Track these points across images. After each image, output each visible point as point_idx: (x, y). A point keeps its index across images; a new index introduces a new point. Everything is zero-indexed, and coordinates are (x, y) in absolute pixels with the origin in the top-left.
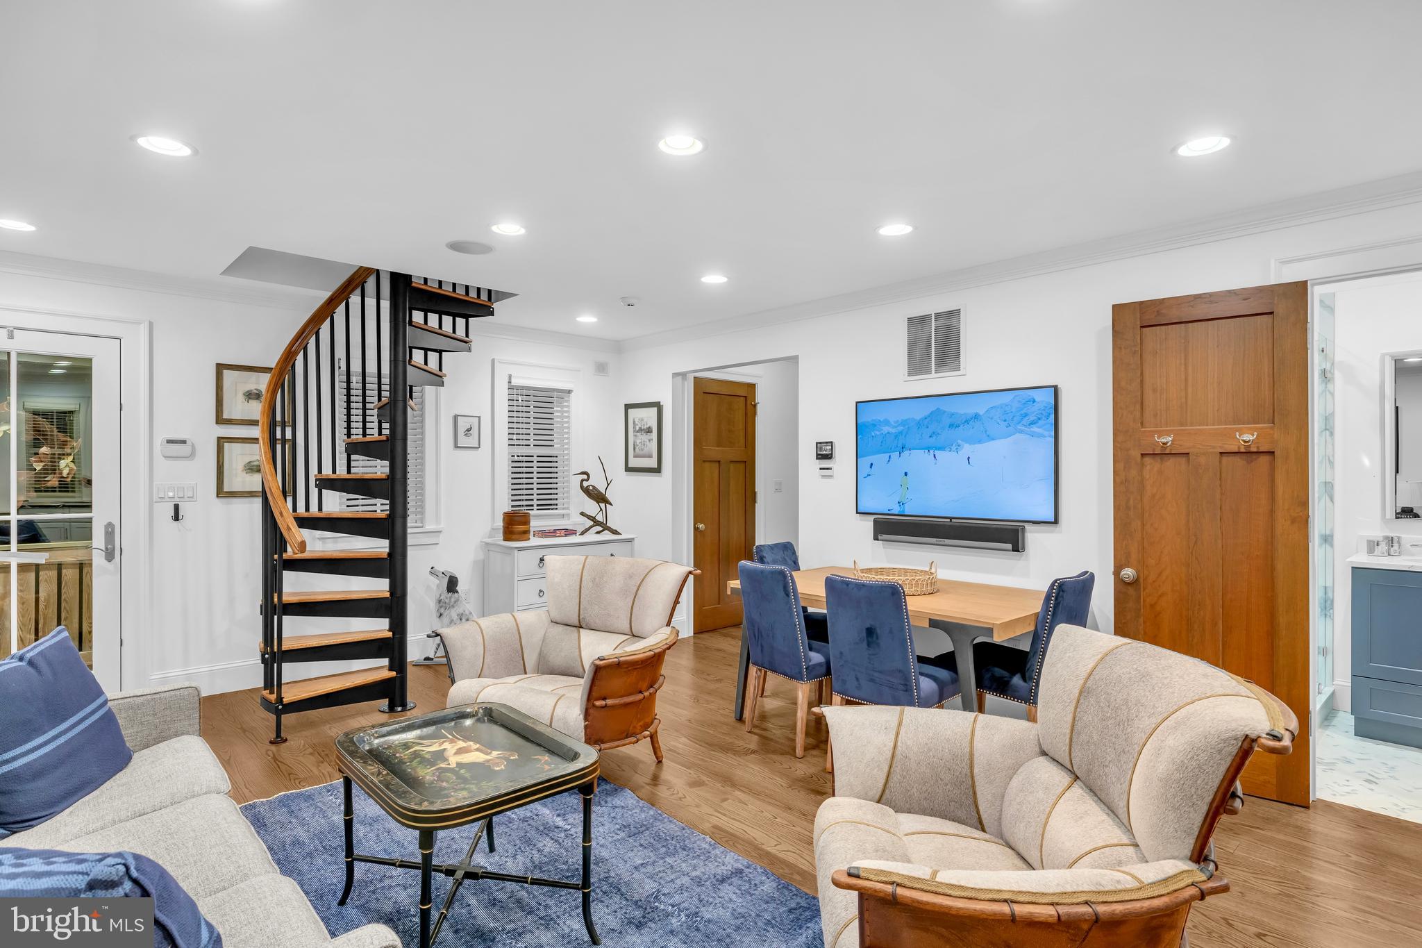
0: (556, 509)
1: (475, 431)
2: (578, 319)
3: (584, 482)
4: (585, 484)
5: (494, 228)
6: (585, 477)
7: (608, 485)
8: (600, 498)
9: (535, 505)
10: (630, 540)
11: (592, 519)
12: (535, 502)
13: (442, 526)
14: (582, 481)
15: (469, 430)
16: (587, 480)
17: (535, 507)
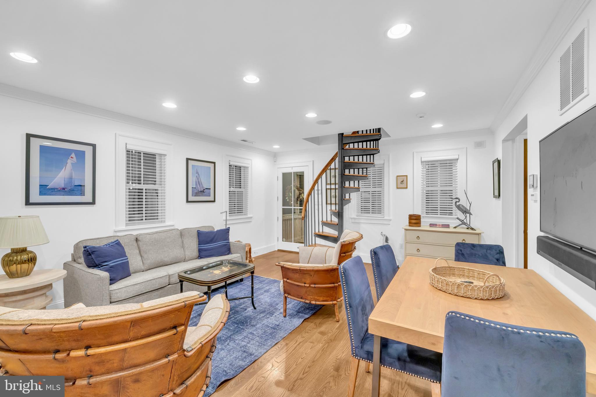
0: (452, 215)
1: (405, 182)
2: (433, 127)
3: (457, 203)
4: (458, 204)
5: (307, 116)
6: (458, 200)
7: (470, 204)
8: (465, 211)
9: (439, 213)
10: (479, 234)
11: (462, 221)
12: (439, 211)
13: (391, 218)
14: (456, 202)
15: (402, 181)
16: (459, 202)
17: (439, 214)
